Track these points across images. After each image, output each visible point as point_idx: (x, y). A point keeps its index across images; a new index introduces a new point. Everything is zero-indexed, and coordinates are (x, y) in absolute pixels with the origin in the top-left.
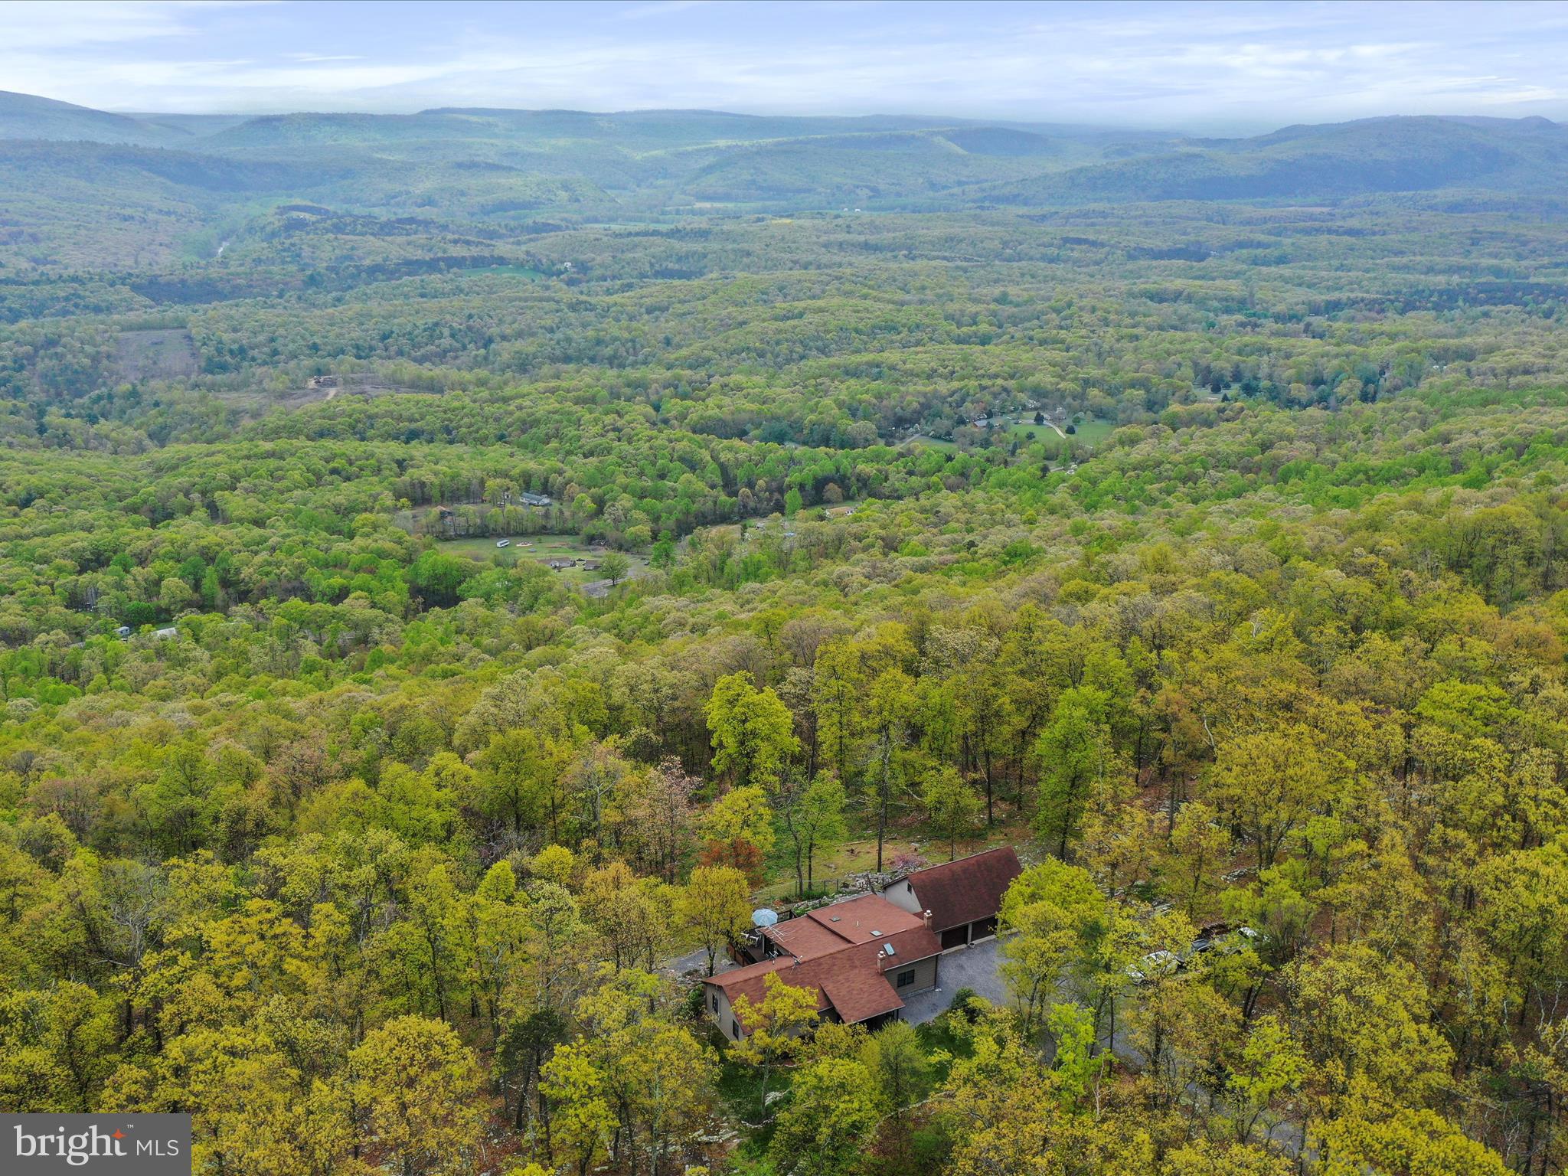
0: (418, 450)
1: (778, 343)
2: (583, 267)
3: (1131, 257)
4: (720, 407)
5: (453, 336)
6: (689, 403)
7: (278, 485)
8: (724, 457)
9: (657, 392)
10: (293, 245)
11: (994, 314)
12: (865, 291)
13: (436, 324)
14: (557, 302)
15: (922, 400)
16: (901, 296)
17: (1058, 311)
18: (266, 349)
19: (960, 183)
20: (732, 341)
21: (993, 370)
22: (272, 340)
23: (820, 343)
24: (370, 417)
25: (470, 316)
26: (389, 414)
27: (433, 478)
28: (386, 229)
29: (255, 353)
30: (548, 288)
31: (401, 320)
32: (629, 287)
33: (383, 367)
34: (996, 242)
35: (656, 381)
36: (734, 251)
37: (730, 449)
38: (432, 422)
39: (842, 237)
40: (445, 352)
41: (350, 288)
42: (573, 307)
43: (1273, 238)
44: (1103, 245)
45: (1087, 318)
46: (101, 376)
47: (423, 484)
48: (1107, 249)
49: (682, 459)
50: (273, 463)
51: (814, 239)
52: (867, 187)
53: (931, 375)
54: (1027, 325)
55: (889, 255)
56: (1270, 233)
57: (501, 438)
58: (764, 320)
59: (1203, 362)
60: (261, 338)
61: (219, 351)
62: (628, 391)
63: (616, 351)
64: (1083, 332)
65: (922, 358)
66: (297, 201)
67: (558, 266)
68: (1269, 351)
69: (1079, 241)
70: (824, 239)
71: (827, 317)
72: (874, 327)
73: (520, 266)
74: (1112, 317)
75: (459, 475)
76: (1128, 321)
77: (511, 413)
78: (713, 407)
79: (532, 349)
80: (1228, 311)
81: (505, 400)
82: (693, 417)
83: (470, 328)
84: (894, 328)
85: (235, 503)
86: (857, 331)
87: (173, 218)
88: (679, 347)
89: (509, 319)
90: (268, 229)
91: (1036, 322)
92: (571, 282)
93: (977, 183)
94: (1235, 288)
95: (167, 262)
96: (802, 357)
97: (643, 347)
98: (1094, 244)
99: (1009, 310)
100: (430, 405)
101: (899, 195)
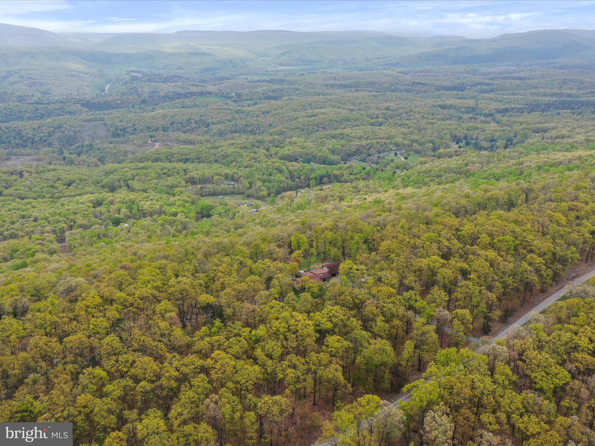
0: (189, 166)
1: (308, 126)
2: (239, 96)
3: (438, 89)
4: (289, 150)
5: (196, 123)
6: (278, 149)
7: (147, 178)
8: (291, 168)
9: (268, 145)
10: (134, 87)
11: (384, 114)
12: (340, 105)
13: (190, 119)
14: (231, 110)
15: (357, 147)
16: (352, 107)
17: (407, 113)
18: (132, 129)
19: (377, 58)
20: (293, 125)
21: (382, 136)
22: (134, 125)
23: (323, 126)
24: (172, 154)
25: (201, 116)
26: (179, 153)
27: (197, 176)
28: (166, 80)
29: (128, 130)
30: (227, 104)
31: (178, 117)
32: (255, 104)
33: (174, 135)
34: (388, 84)
35: (267, 140)
36: (292, 88)
37: (292, 165)
38: (193, 156)
39: (332, 82)
40: (193, 129)
41: (157, 104)
42: (237, 112)
43: (491, 81)
44: (427, 85)
45: (417, 116)
46: (77, 138)
47: (193, 178)
48: (429, 86)
49: (277, 169)
50: (145, 171)
51: (322, 83)
52: (342, 60)
53: (360, 138)
54: (396, 118)
55: (349, 89)
56: (490, 79)
57: (216, 161)
58: (304, 117)
59: (454, 133)
60: (130, 124)
61: (116, 129)
62: (257, 144)
63: (253, 129)
64: (415, 121)
65: (358, 132)
66: (133, 68)
67: (230, 95)
68: (477, 129)
69: (418, 83)
70: (326, 83)
71: (326, 116)
72: (342, 120)
73: (216, 95)
74: (426, 115)
75: (205, 175)
76: (431, 117)
77: (219, 153)
78: (287, 150)
79: (223, 128)
80: (468, 112)
81: (217, 148)
82: (280, 154)
83: (201, 120)
84: (349, 120)
85: (135, 184)
86: (336, 121)
87: (89, 76)
88: (275, 127)
89: (214, 117)
90: (125, 80)
91: (399, 117)
92: (235, 101)
93: (384, 58)
94: (471, 103)
95: (89, 93)
96: (317, 131)
97: (262, 127)
98: (424, 84)
99: (390, 113)
100: (192, 150)
101: (354, 63)
